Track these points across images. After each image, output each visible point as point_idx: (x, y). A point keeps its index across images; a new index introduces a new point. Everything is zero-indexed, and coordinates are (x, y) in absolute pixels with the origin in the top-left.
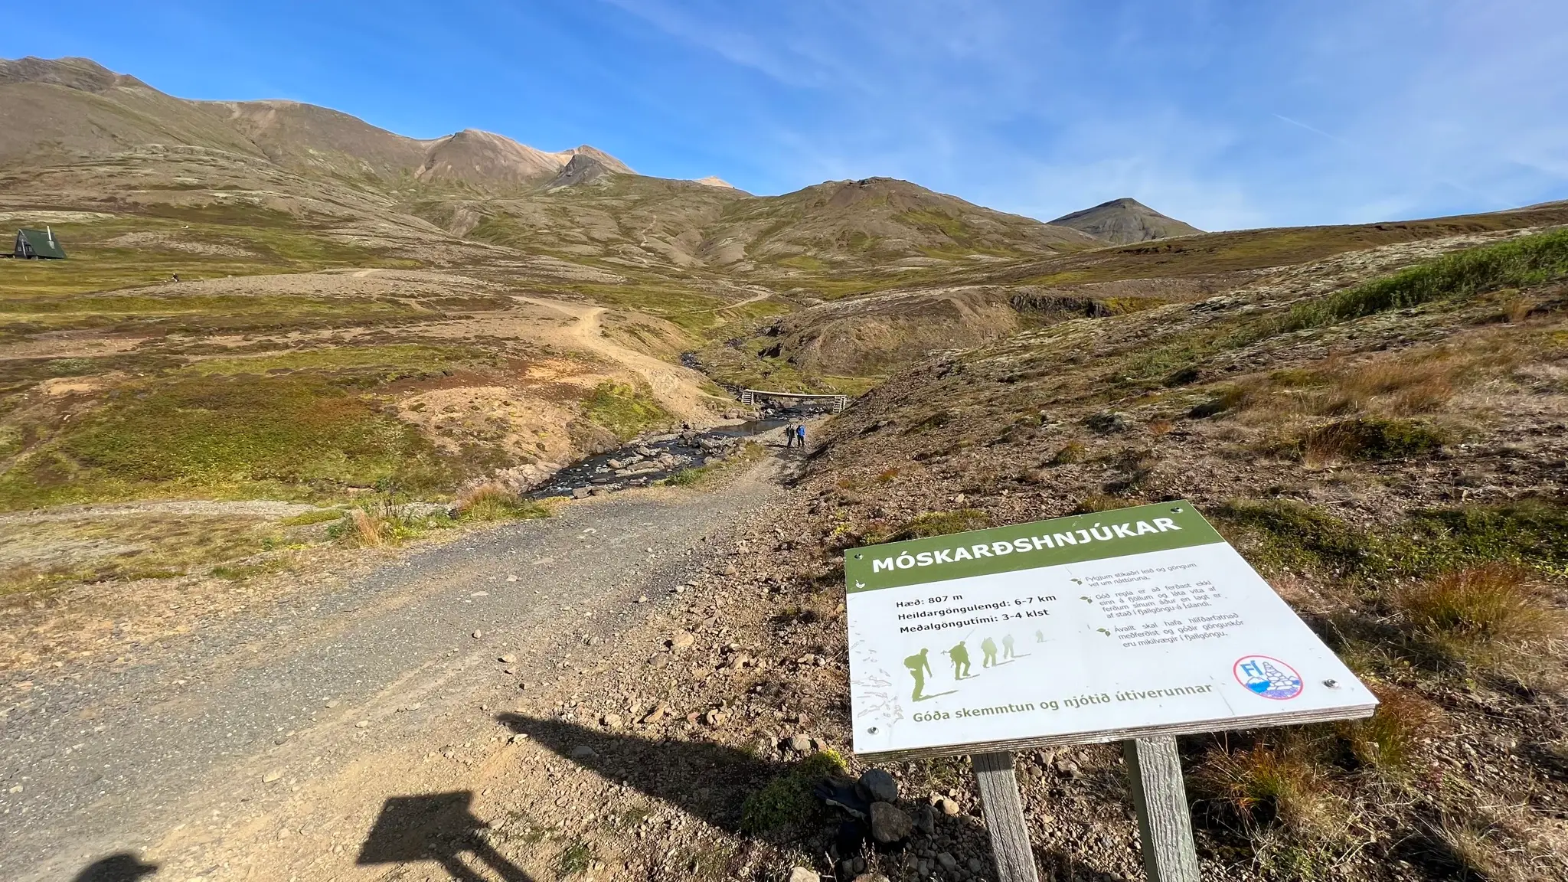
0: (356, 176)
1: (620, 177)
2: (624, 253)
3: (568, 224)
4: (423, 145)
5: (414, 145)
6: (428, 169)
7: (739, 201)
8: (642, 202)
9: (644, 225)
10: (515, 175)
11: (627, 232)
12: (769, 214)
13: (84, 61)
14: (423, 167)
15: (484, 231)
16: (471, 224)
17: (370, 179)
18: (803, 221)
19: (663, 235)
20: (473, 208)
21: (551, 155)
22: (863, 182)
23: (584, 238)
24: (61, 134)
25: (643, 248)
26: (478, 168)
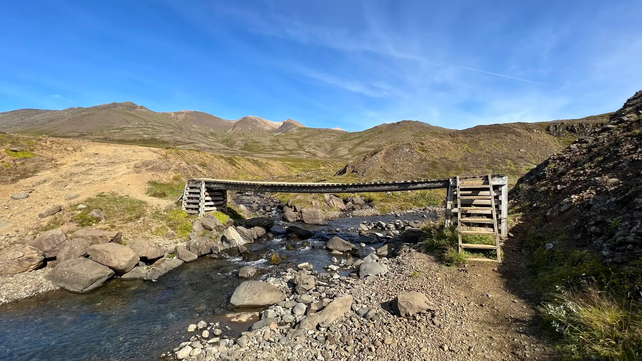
0: (208, 133)
1: (301, 129)
2: (297, 153)
3: (278, 145)
4: (232, 122)
5: (229, 122)
6: (232, 130)
7: (347, 134)
8: (309, 136)
9: (307, 144)
10: (263, 130)
11: (301, 147)
12: (358, 138)
13: (130, 102)
14: (231, 129)
15: (246, 148)
16: (241, 146)
17: (212, 134)
18: (373, 139)
19: (315, 147)
20: (242, 140)
21: (277, 123)
22: (399, 123)
23: (283, 149)
24: (113, 123)
25: (306, 152)
26: (250, 129)
